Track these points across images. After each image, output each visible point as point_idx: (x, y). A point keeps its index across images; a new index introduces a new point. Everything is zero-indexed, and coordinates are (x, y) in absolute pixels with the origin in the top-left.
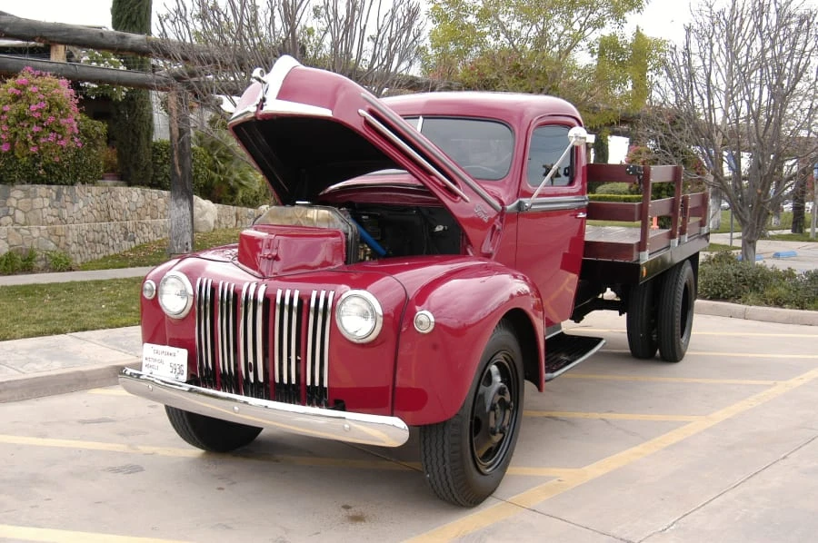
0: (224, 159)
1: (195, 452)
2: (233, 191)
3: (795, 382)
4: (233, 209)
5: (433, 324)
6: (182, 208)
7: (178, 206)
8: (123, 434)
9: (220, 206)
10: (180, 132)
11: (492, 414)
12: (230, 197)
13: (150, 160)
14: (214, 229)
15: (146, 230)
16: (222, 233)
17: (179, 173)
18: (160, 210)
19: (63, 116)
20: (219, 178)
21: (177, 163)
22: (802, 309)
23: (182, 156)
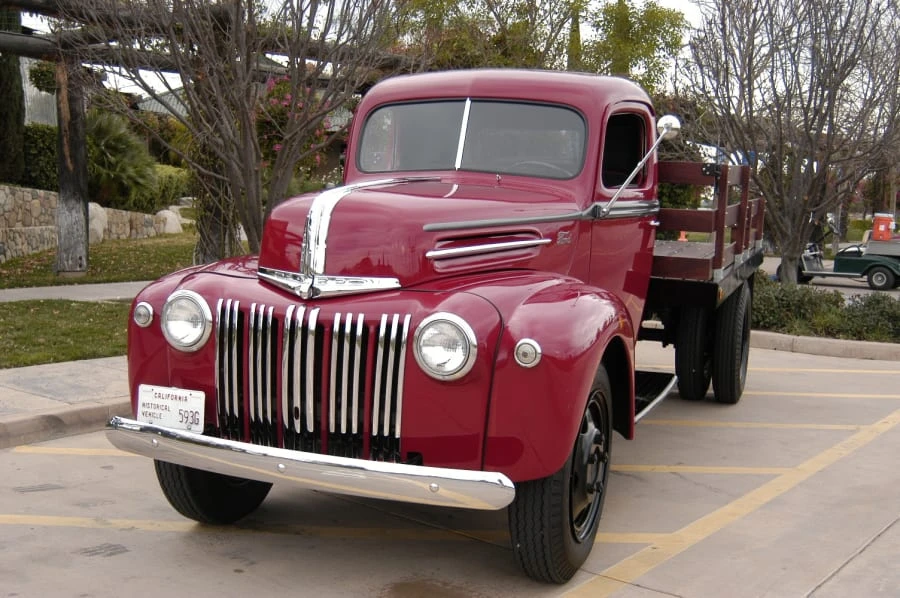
0: (115, 150)
1: (188, 524)
2: (124, 191)
3: (881, 426)
4: (126, 215)
5: (539, 356)
6: (74, 212)
7: (70, 210)
8: (84, 505)
9: (111, 210)
10: (71, 115)
11: (589, 466)
12: (121, 199)
13: (21, 150)
14: (104, 240)
15: (19, 240)
16: (115, 245)
17: (71, 167)
18: (35, 214)
20: (108, 175)
21: (67, 153)
22: (860, 339)
23: (75, 145)
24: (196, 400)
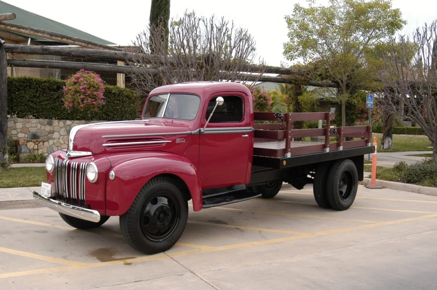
5: (114, 176)
19: (96, 91)
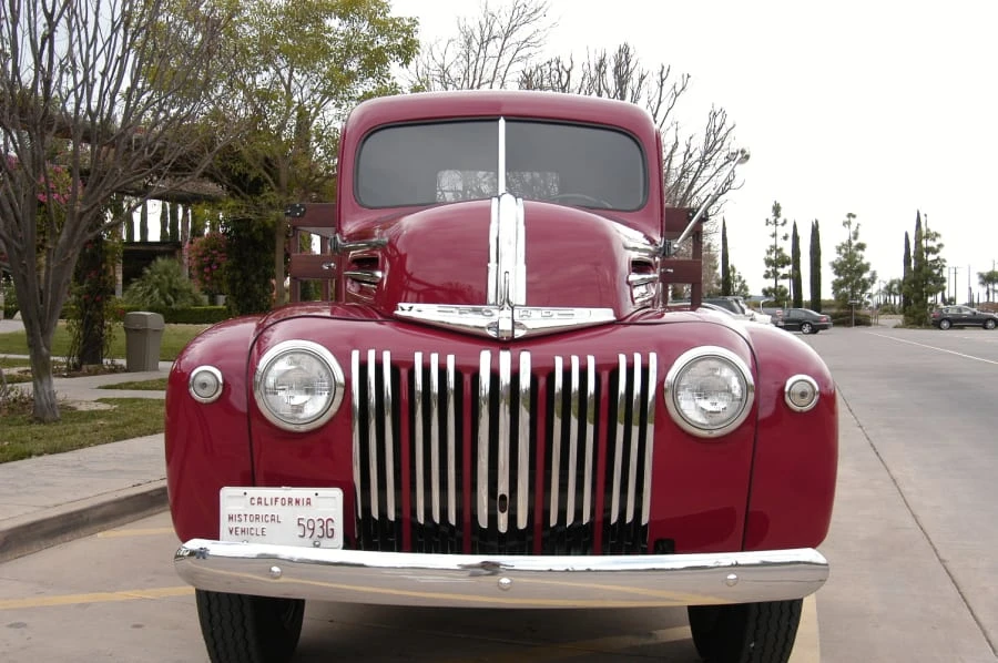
5: (817, 395)
24: (328, 503)
